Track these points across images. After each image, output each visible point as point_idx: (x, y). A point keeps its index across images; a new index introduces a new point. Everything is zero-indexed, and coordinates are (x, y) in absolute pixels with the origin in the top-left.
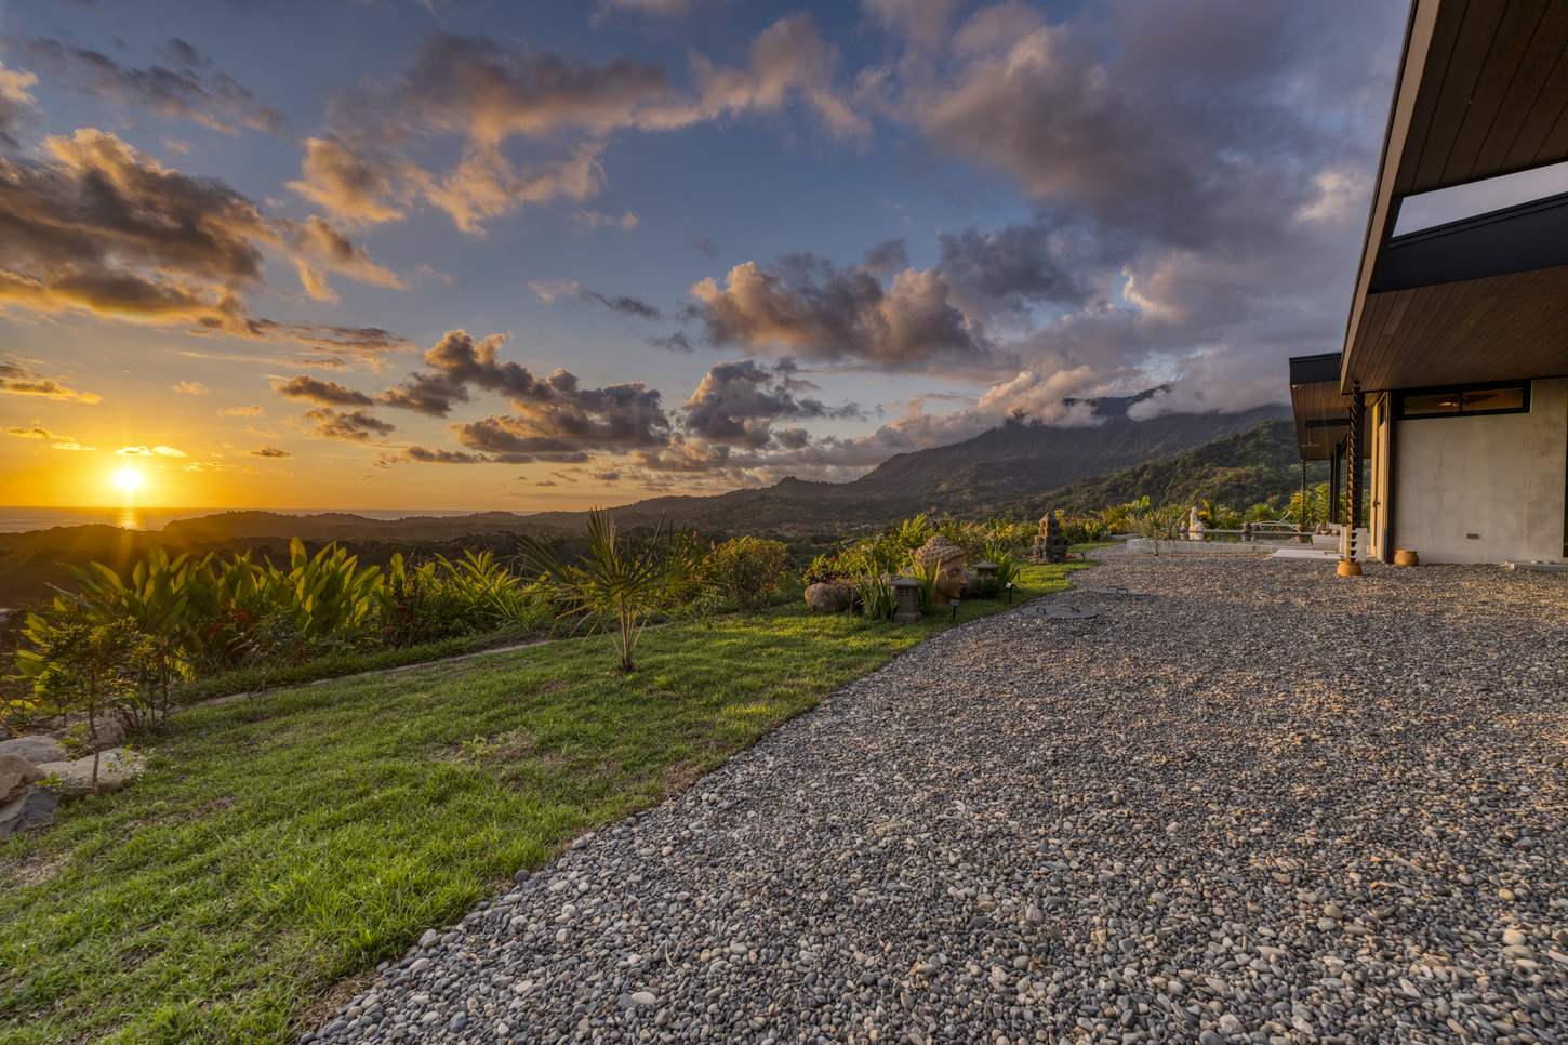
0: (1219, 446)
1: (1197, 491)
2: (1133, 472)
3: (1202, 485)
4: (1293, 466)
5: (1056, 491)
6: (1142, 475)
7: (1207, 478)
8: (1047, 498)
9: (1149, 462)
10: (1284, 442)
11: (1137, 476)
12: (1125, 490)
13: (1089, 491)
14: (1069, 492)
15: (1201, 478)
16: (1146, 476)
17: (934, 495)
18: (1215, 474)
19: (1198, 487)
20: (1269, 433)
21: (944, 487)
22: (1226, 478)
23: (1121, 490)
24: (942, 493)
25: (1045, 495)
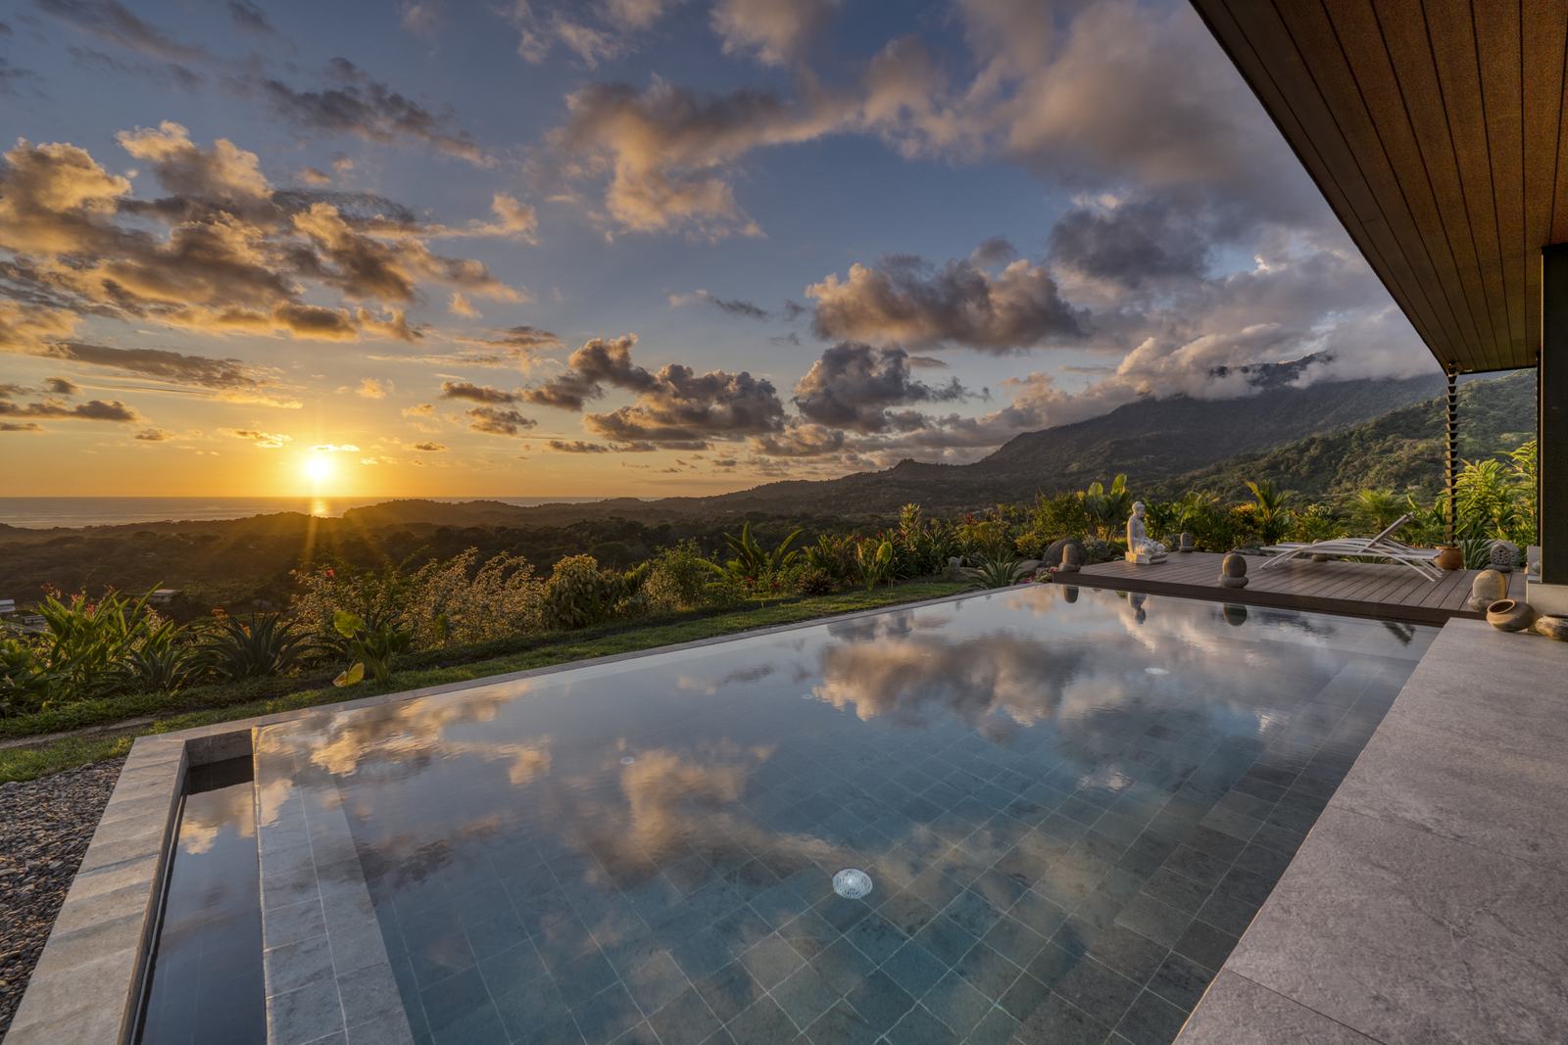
0: (1405, 414)
1: (1378, 467)
2: (1296, 447)
3: (1385, 460)
4: (1505, 435)
5: (1204, 470)
6: (1309, 450)
7: (1391, 451)
8: (1194, 478)
9: (1316, 435)
10: (1492, 407)
11: (1302, 451)
12: (1288, 468)
13: (1243, 469)
14: (1219, 471)
15: (1384, 452)
16: (1313, 452)
17: (1064, 475)
18: (1401, 447)
19: (1380, 462)
20: (1473, 397)
21: (1074, 467)
22: (1415, 451)
23: (1282, 467)
24: (1071, 474)
25: (1190, 474)
